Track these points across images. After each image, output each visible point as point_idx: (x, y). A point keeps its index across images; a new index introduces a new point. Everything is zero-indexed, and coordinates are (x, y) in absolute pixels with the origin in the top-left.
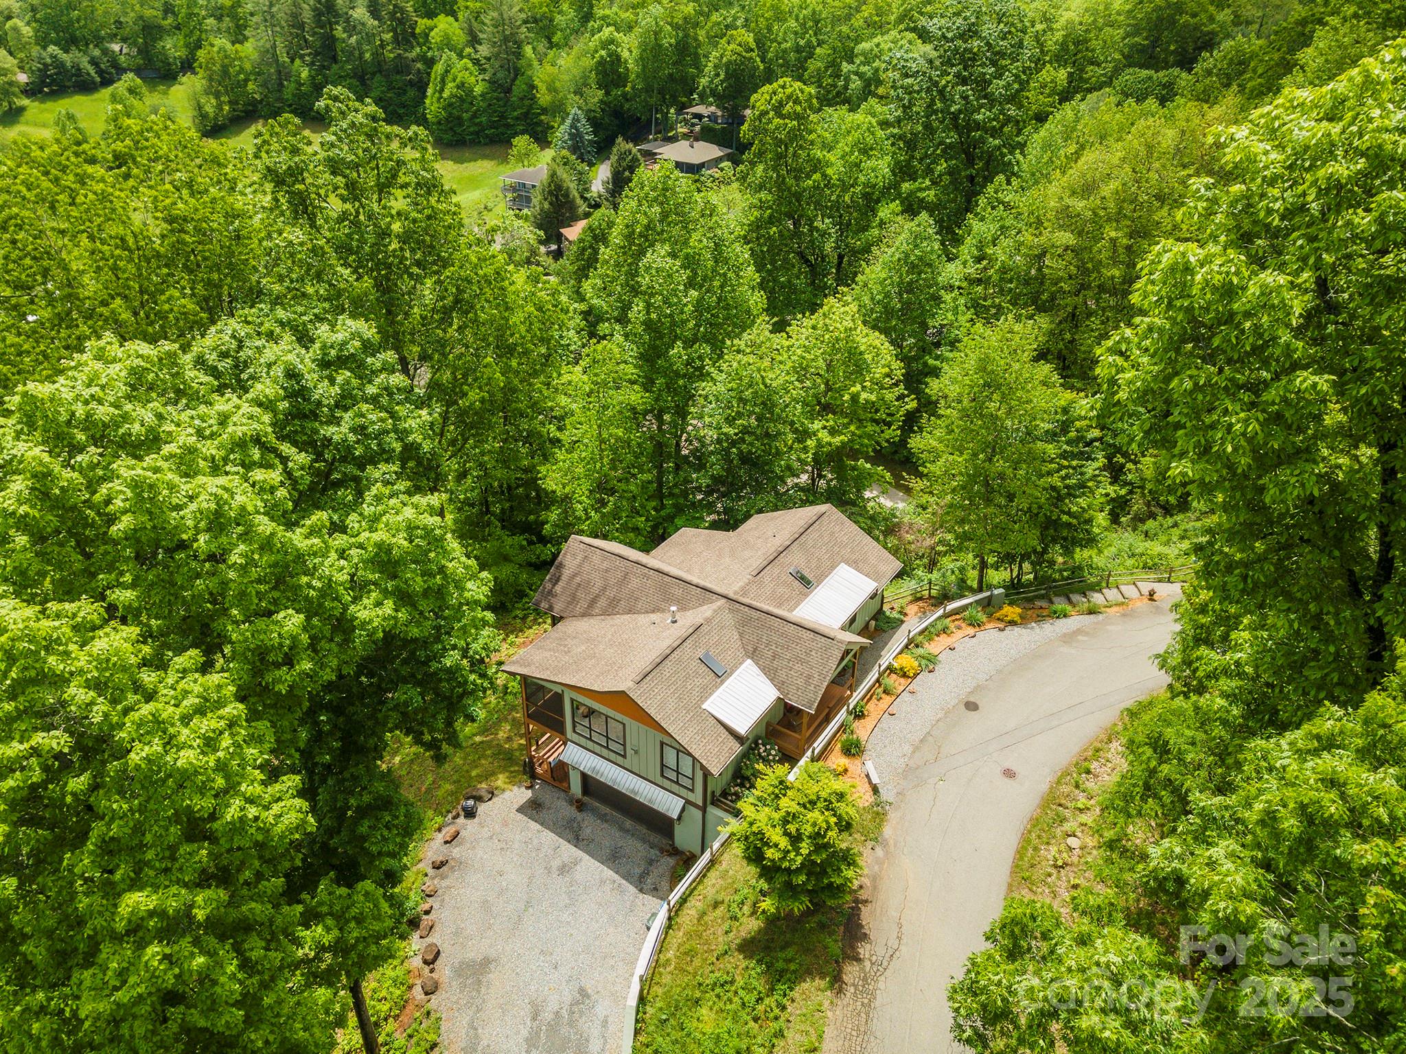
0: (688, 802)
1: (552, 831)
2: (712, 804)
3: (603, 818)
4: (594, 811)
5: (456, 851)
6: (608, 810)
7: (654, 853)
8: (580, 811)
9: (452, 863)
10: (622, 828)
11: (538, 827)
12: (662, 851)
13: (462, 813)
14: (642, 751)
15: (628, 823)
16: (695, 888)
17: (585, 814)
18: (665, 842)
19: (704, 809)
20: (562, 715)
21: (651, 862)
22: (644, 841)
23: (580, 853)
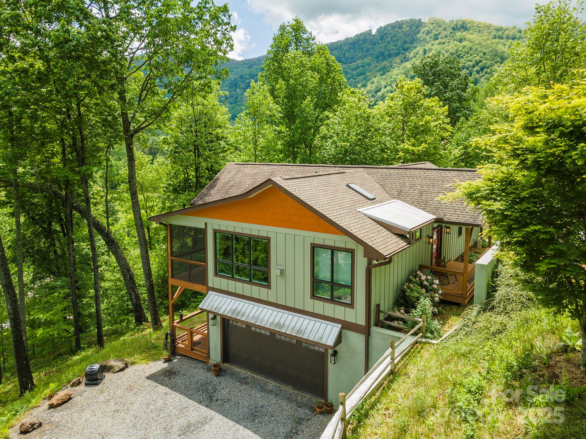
0: (346, 326)
1: (181, 393)
2: (376, 325)
3: (243, 381)
4: (233, 375)
5: (57, 415)
6: (248, 373)
7: (302, 412)
8: (217, 375)
9: (45, 427)
10: (263, 389)
11: (167, 390)
12: (312, 410)
13: (84, 380)
14: (289, 272)
15: (272, 384)
16: (378, 401)
17: (222, 379)
18: (316, 400)
19: (366, 331)
20: (205, 260)
21: (299, 421)
22: (289, 400)
23: (213, 413)
